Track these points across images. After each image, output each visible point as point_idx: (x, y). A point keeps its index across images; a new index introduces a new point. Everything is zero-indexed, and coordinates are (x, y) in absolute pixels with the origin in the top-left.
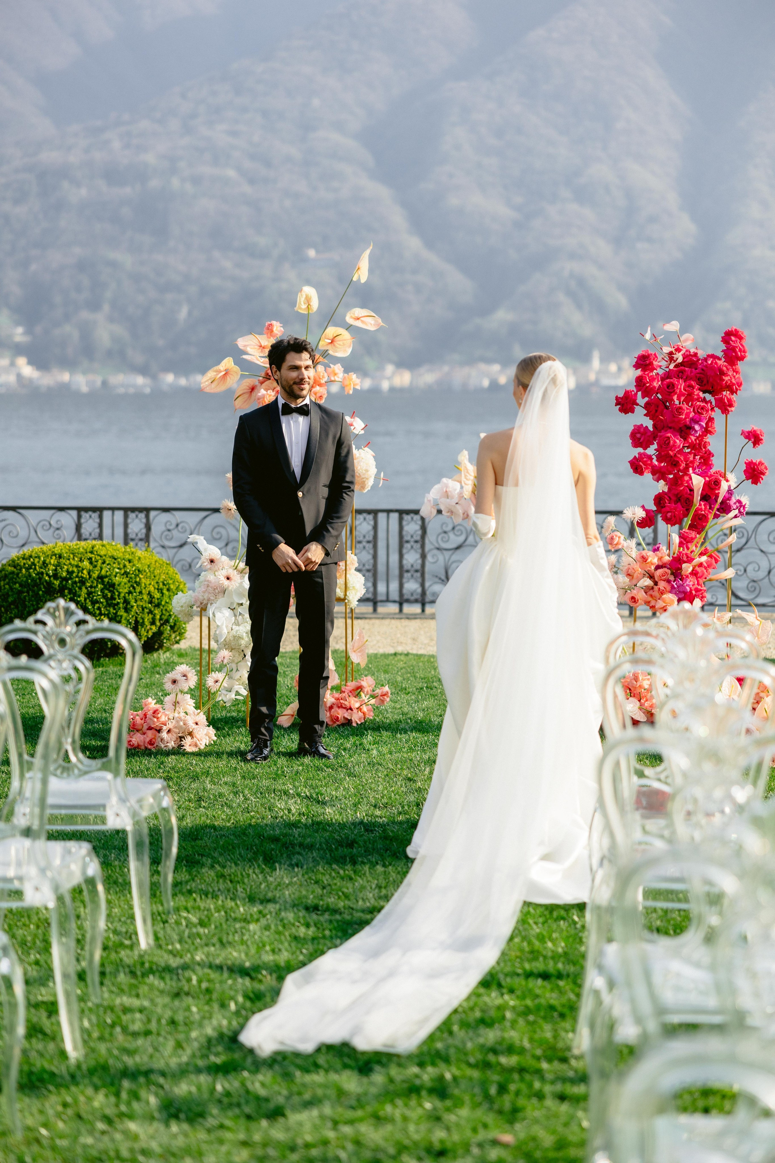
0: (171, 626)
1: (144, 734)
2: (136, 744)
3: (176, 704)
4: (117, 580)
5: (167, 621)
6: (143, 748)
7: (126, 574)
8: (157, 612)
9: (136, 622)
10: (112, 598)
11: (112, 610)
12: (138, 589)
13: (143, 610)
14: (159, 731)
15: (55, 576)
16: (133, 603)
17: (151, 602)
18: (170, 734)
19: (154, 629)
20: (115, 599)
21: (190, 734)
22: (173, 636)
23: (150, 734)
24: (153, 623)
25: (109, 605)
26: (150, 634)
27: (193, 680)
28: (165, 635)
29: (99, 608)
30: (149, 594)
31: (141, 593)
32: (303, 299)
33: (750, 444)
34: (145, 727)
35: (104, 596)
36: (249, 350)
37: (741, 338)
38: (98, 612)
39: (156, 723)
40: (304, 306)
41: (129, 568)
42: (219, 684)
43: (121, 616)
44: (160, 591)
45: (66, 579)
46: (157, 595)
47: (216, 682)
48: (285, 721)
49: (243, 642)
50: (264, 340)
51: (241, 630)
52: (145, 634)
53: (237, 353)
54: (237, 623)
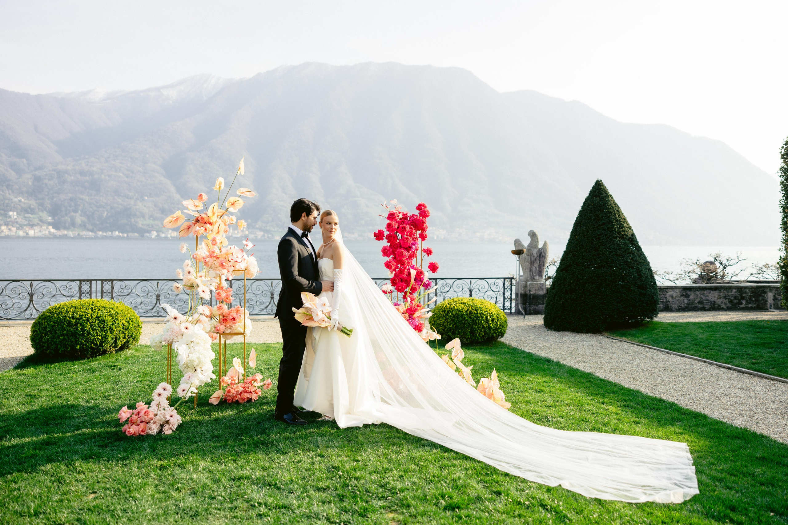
0: (133, 339)
1: (138, 425)
2: (133, 432)
3: (158, 405)
4: (106, 318)
5: (131, 336)
6: (138, 434)
7: (111, 315)
8: (127, 332)
9: (116, 338)
10: (104, 327)
11: (103, 333)
12: (117, 322)
13: (119, 332)
14: (148, 423)
15: (73, 318)
16: (114, 329)
17: (123, 328)
18: (155, 425)
19: (125, 340)
20: (105, 328)
21: (167, 423)
22: (134, 343)
23: (142, 425)
24: (124, 338)
25: (102, 331)
26: (123, 343)
27: (169, 392)
28: (130, 343)
29: (97, 333)
30: (123, 324)
31: (118, 324)
32: (218, 184)
34: (139, 421)
35: (99, 327)
36: (189, 207)
38: (96, 334)
39: (146, 419)
40: (218, 187)
41: (112, 312)
42: (185, 392)
43: (108, 336)
44: (128, 322)
45: (79, 319)
46: (127, 324)
47: (184, 390)
48: (214, 401)
49: (195, 364)
50: (197, 202)
51: (194, 357)
52: (120, 344)
53: (182, 209)
54: (191, 353)
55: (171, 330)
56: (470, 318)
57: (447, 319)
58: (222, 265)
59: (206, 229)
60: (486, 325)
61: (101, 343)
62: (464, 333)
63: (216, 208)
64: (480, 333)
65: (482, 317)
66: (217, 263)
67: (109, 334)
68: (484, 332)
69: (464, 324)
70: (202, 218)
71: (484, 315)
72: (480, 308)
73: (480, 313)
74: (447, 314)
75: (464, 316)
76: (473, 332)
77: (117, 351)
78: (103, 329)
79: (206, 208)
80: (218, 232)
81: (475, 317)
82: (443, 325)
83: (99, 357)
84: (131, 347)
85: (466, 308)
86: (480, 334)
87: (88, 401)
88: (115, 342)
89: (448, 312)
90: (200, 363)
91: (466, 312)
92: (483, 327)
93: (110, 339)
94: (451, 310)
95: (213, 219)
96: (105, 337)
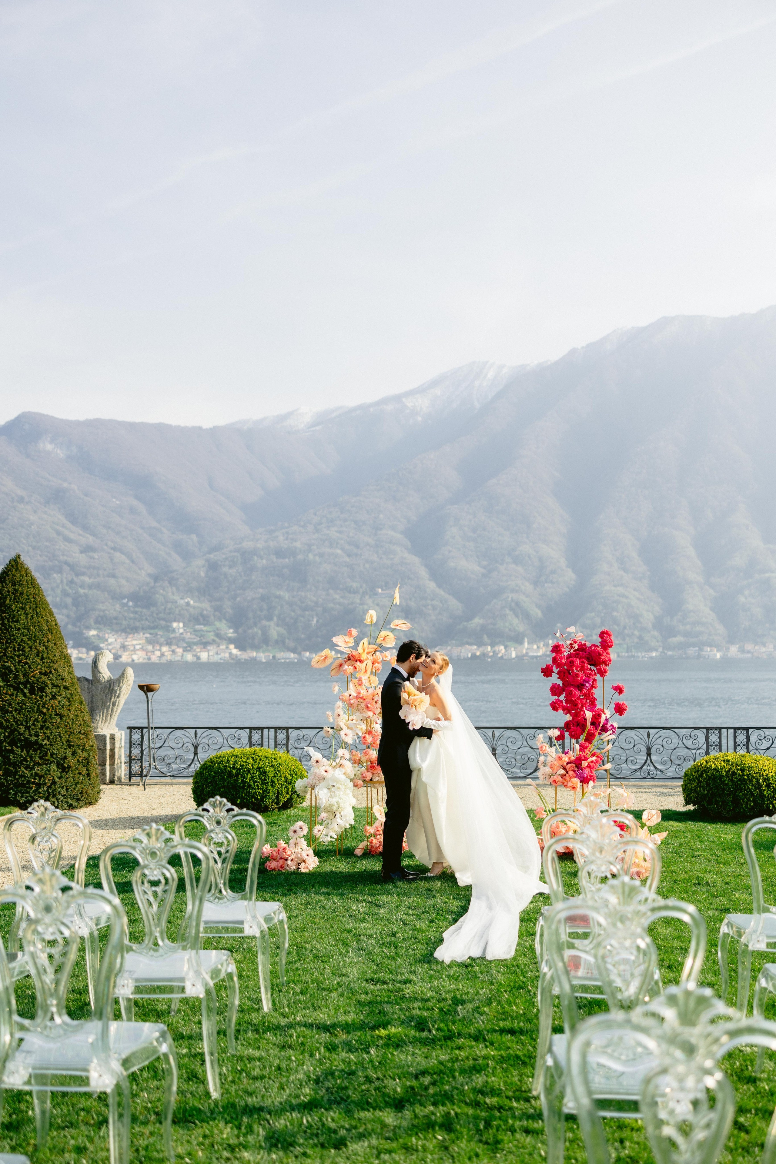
0: (297, 795)
1: (278, 861)
2: (273, 867)
3: (296, 844)
4: (268, 769)
5: (295, 792)
6: (277, 870)
7: (273, 766)
8: (289, 787)
9: (278, 793)
10: (265, 780)
11: (265, 786)
12: (279, 774)
13: (282, 786)
14: (286, 860)
15: (234, 768)
16: (276, 782)
17: (286, 782)
18: (292, 862)
19: (288, 797)
21: (304, 861)
22: (298, 800)
23: (281, 861)
24: (287, 793)
25: (263, 784)
26: (286, 800)
27: (306, 831)
28: (294, 800)
30: (285, 777)
31: (281, 776)
32: (369, 617)
33: (617, 693)
34: (279, 858)
35: (260, 779)
36: (339, 644)
37: (610, 635)
39: (285, 855)
40: (369, 620)
41: (274, 762)
43: (270, 790)
44: (291, 775)
45: (239, 769)
46: (290, 778)
47: (319, 831)
48: (359, 852)
49: (334, 808)
50: (347, 639)
51: (333, 801)
52: (283, 799)
53: (333, 646)
54: (331, 797)
55: (314, 774)
56: (732, 781)
57: (700, 782)
58: (367, 707)
59: (355, 668)
61: (263, 797)
62: (723, 802)
63: (366, 644)
64: (747, 803)
65: (751, 781)
66: (363, 705)
67: (270, 788)
68: (754, 801)
69: (724, 790)
70: (353, 656)
71: (754, 777)
72: (749, 767)
73: (747, 775)
74: (701, 776)
75: (724, 779)
76: (736, 801)
77: (280, 809)
78: (264, 782)
79: (357, 644)
80: (366, 671)
81: (739, 780)
82: (695, 790)
84: (295, 805)
85: (728, 767)
88: (277, 797)
89: (702, 773)
90: (341, 808)
91: (727, 772)
92: (752, 795)
93: (271, 794)
94: (707, 769)
95: (364, 656)
96: (266, 791)
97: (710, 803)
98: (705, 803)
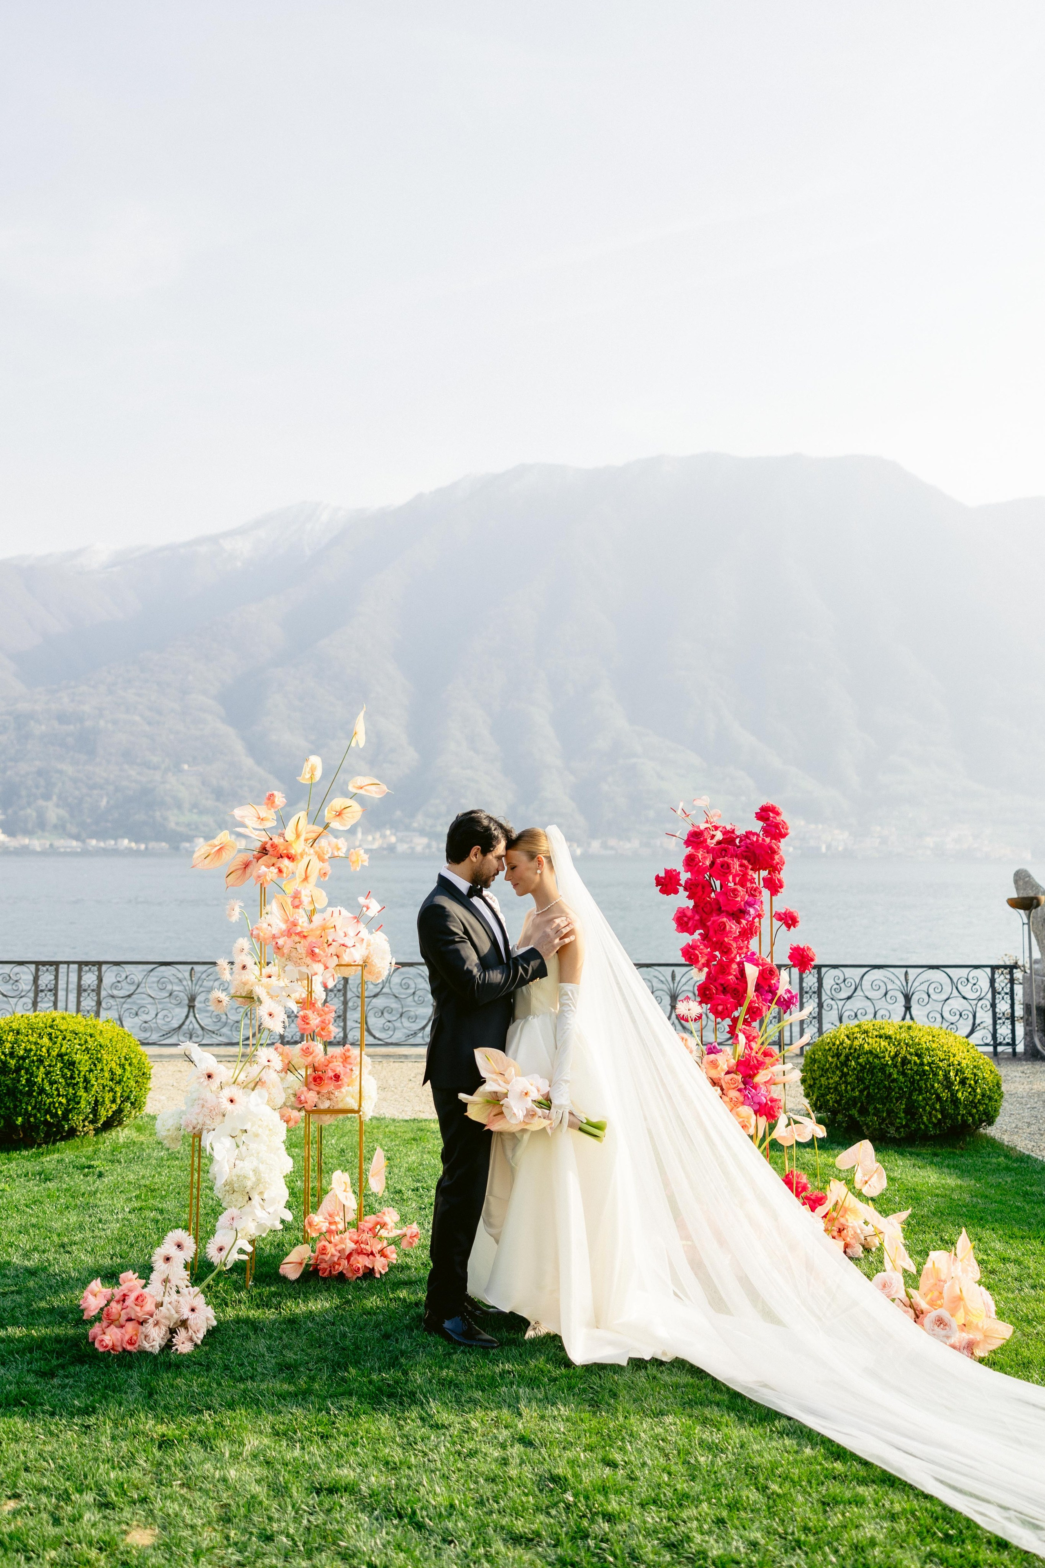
0: (132, 1103)
1: (122, 1326)
2: (110, 1344)
3: (166, 1284)
4: (77, 1057)
5: (128, 1098)
6: (120, 1349)
7: (87, 1050)
8: (118, 1089)
9: (96, 1101)
10: (72, 1077)
11: (71, 1090)
12: (99, 1067)
13: (104, 1088)
14: (142, 1323)
15: (12, 1055)
16: (93, 1082)
17: (112, 1080)
18: (157, 1328)
19: (114, 1107)
20: (74, 1078)
21: (184, 1325)
22: (133, 1112)
24: (114, 1101)
25: (68, 1085)
26: (110, 1113)
27: (189, 1251)
28: (125, 1113)
29: (57, 1089)
30: (111, 1071)
31: (102, 1070)
32: (308, 769)
33: (784, 927)
34: (123, 1318)
35: (63, 1076)
36: (247, 822)
37: (779, 814)
38: (56, 1093)
39: (138, 1313)
40: (308, 776)
41: (91, 1044)
42: (224, 1253)
43: (81, 1097)
44: (122, 1066)
45: (23, 1058)
46: (119, 1071)
47: (221, 1249)
48: (290, 1270)
49: (249, 1184)
50: (263, 811)
51: (246, 1167)
52: (104, 1114)
53: (234, 825)
54: (240, 1158)
55: (201, 1102)
56: (904, 1074)
57: (844, 1075)
58: (312, 954)
59: (280, 871)
60: (945, 1095)
61: (67, 1112)
62: (889, 1112)
63: (303, 822)
64: (930, 1113)
65: (935, 1074)
66: (302, 949)
67: (81, 1092)
68: (942, 1111)
69: (889, 1089)
70: (274, 846)
71: (939, 1067)
72: (927, 1049)
73: (929, 1064)
74: (845, 1064)
75: (889, 1070)
77: (97, 1131)
78: (70, 1082)
79: (283, 821)
80: (306, 879)
81: (916, 1072)
82: (836, 1089)
83: (61, 1145)
84: (126, 1121)
85: (893, 1050)
86: (931, 1116)
87: (26, 1255)
88: (95, 1111)
89: (847, 1058)
90: (258, 1182)
91: (893, 1058)
92: (938, 1098)
93: (83, 1104)
94: (855, 1053)
95: (297, 848)
96: (74, 1100)
97: (863, 1111)
98: (854, 1112)
